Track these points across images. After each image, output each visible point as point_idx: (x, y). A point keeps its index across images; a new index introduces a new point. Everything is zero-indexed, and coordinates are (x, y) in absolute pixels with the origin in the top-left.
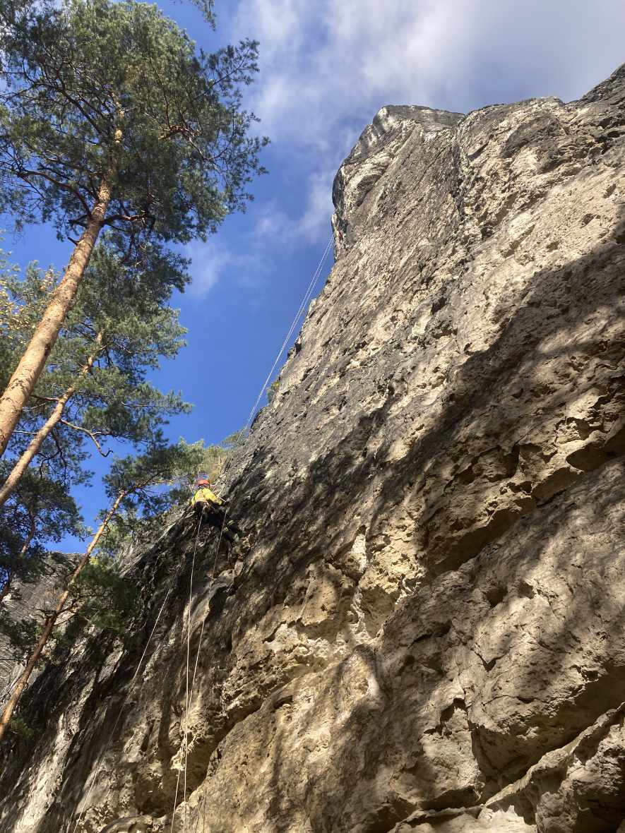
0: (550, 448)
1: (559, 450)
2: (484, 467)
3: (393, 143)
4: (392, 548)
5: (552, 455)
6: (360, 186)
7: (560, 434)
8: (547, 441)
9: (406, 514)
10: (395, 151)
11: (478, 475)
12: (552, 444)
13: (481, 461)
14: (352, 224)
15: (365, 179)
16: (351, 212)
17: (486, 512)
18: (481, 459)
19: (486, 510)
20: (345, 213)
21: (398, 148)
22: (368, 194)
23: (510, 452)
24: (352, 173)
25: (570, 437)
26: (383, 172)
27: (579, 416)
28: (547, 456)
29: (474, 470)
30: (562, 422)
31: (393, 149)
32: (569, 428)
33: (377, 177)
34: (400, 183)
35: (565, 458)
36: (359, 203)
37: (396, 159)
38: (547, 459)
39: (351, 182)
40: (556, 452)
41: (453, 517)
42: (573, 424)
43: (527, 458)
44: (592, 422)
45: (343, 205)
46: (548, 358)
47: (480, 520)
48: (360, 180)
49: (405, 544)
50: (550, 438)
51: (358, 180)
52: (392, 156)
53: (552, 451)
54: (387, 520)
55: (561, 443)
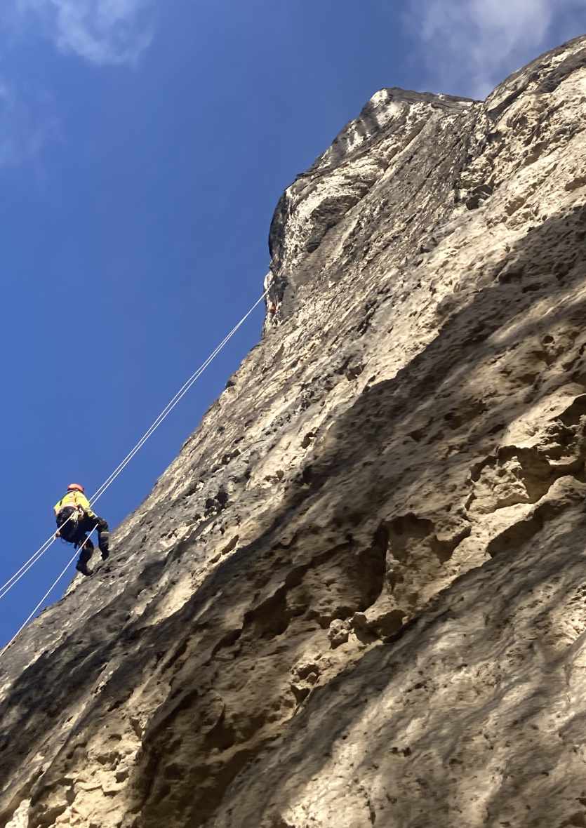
0: (454, 524)
1: (475, 529)
2: (313, 592)
3: (386, 143)
4: (74, 811)
5: (458, 539)
6: (315, 215)
7: (482, 489)
8: (448, 508)
9: (127, 724)
10: (390, 157)
11: (298, 613)
12: (460, 512)
13: (310, 578)
14: (294, 284)
15: (326, 202)
16: (295, 261)
17: (291, 697)
18: (310, 573)
19: (294, 689)
20: (284, 263)
21: (395, 151)
22: (331, 231)
23: (368, 546)
24: (305, 191)
25: (502, 497)
26: (364, 192)
27: (527, 443)
28: (445, 542)
29: (291, 599)
30: (490, 462)
31: (386, 153)
32: (502, 474)
33: (351, 202)
34: (386, 204)
35: (485, 546)
36: (312, 247)
37: (390, 172)
38: (446, 550)
39: (299, 208)
40: (467, 533)
41: (216, 711)
42: (513, 464)
43: (402, 554)
44: (556, 454)
45: (282, 250)
46: (498, 353)
47: (274, 719)
48: (318, 204)
49: (106, 800)
50: (457, 499)
51: (313, 203)
52: (384, 165)
53: (458, 530)
54: (84, 745)
55: (483, 512)
